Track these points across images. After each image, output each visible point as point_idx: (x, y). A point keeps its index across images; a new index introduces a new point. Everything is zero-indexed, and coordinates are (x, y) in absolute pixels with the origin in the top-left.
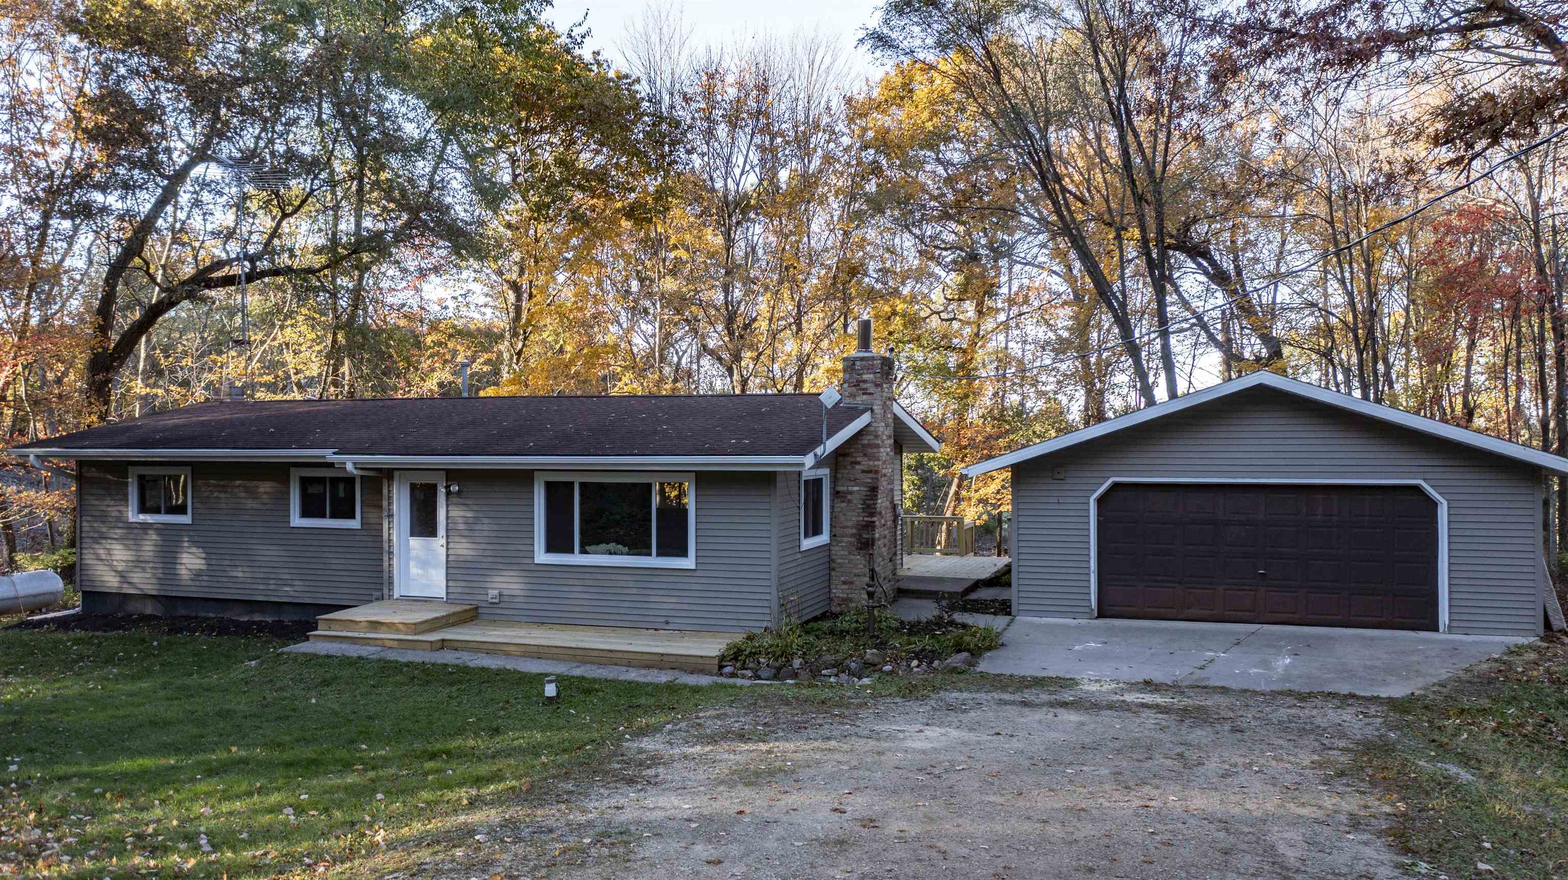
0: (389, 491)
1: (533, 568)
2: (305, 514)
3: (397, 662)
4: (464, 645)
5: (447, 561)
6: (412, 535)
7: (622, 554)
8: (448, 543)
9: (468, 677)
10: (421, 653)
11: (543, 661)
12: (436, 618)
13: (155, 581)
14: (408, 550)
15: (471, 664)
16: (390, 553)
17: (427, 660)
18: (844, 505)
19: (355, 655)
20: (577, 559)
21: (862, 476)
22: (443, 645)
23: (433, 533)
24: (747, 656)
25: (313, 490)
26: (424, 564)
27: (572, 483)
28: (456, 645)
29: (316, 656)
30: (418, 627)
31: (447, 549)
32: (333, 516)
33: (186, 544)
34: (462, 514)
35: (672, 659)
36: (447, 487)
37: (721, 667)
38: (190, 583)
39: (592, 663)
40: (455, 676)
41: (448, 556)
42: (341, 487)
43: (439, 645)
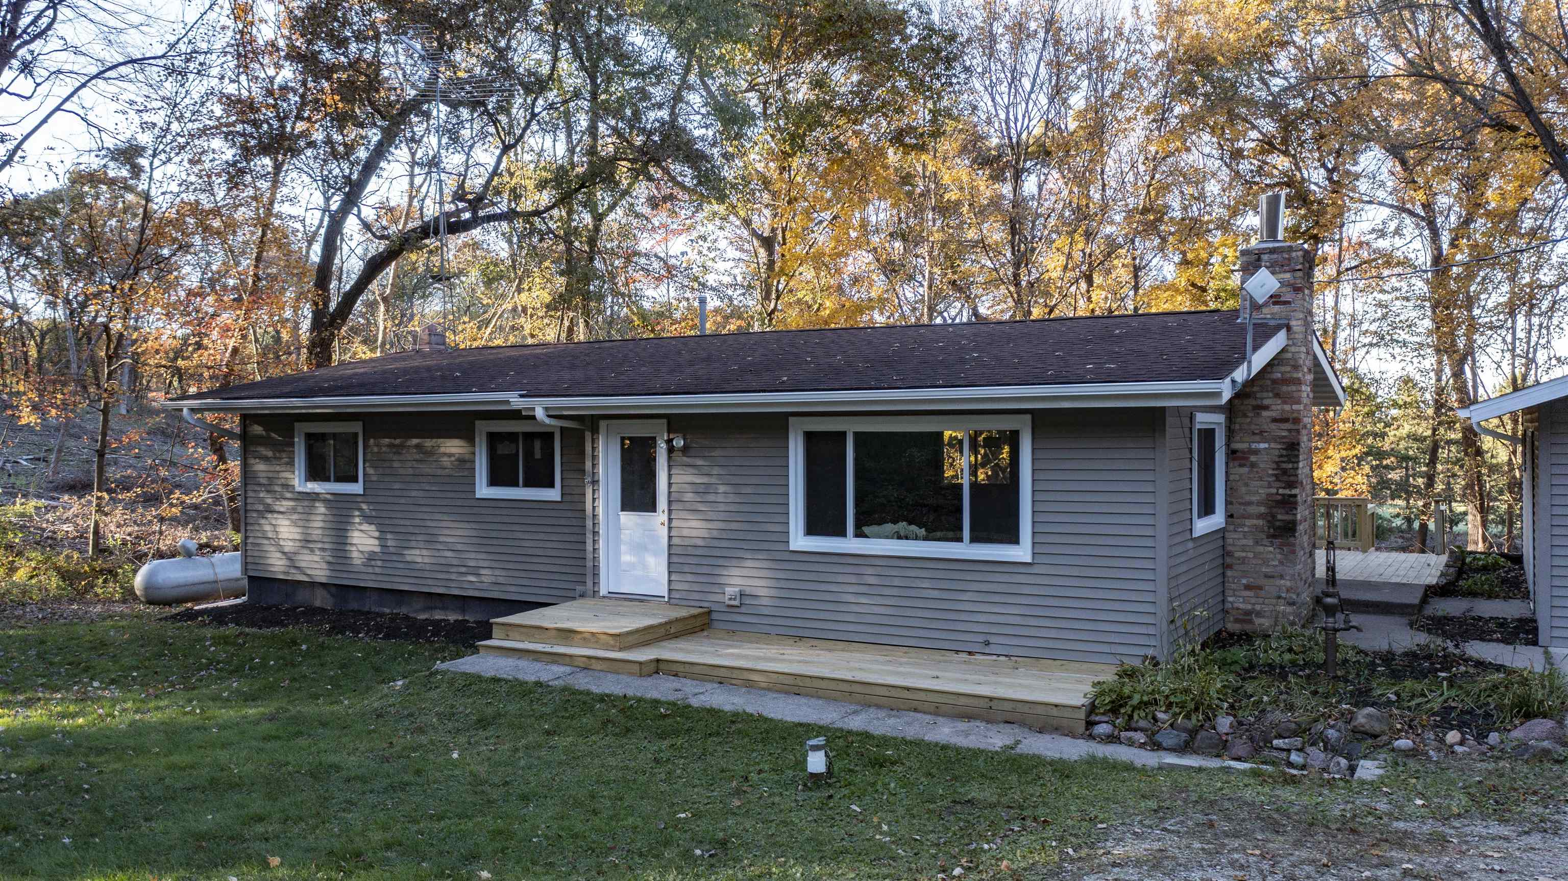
0: (593, 449)
1: (787, 556)
2: (494, 481)
3: (588, 693)
4: (688, 668)
5: (670, 546)
6: (622, 510)
7: (916, 538)
8: (670, 520)
9: (689, 725)
10: (625, 678)
11: (803, 700)
12: (651, 627)
13: (325, 566)
14: (619, 529)
15: (695, 702)
16: (595, 533)
17: (630, 693)
18: (1245, 470)
19: (533, 679)
20: (850, 544)
21: (1273, 426)
22: (658, 667)
23: (651, 506)
24: (1134, 708)
25: (504, 449)
26: (640, 548)
27: (843, 434)
28: (675, 667)
29: (479, 678)
30: (624, 640)
31: (670, 528)
32: (528, 484)
33: (357, 520)
34: (690, 479)
35: (1008, 706)
36: (669, 441)
37: (1090, 724)
38: (363, 569)
39: (879, 707)
40: (669, 721)
41: (670, 537)
42: (537, 445)
43: (653, 667)
